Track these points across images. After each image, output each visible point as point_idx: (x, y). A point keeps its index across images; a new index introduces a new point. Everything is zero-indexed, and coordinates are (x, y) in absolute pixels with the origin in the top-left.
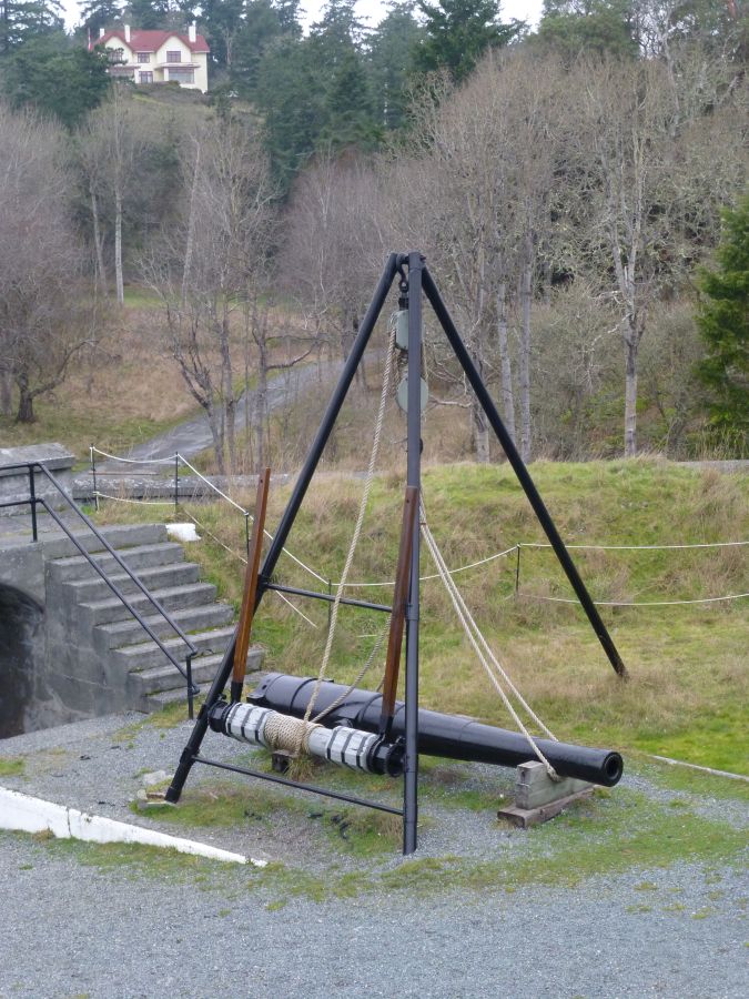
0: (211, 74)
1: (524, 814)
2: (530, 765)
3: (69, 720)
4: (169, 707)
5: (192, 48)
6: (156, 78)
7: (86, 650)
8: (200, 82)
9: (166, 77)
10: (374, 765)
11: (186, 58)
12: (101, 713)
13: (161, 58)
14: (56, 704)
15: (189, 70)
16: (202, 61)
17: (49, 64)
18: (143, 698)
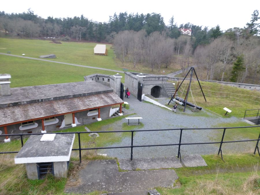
0: (191, 34)
1: (193, 111)
2: (194, 107)
3: (162, 97)
4: (170, 98)
5: (190, 31)
6: (186, 34)
7: (165, 92)
8: (190, 34)
9: (187, 34)
10: (183, 105)
11: (189, 32)
12: (165, 97)
13: (187, 32)
14: (162, 96)
15: (189, 33)
16: (191, 32)
17: (175, 32)
18: (168, 97)
